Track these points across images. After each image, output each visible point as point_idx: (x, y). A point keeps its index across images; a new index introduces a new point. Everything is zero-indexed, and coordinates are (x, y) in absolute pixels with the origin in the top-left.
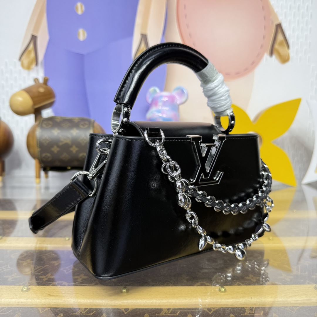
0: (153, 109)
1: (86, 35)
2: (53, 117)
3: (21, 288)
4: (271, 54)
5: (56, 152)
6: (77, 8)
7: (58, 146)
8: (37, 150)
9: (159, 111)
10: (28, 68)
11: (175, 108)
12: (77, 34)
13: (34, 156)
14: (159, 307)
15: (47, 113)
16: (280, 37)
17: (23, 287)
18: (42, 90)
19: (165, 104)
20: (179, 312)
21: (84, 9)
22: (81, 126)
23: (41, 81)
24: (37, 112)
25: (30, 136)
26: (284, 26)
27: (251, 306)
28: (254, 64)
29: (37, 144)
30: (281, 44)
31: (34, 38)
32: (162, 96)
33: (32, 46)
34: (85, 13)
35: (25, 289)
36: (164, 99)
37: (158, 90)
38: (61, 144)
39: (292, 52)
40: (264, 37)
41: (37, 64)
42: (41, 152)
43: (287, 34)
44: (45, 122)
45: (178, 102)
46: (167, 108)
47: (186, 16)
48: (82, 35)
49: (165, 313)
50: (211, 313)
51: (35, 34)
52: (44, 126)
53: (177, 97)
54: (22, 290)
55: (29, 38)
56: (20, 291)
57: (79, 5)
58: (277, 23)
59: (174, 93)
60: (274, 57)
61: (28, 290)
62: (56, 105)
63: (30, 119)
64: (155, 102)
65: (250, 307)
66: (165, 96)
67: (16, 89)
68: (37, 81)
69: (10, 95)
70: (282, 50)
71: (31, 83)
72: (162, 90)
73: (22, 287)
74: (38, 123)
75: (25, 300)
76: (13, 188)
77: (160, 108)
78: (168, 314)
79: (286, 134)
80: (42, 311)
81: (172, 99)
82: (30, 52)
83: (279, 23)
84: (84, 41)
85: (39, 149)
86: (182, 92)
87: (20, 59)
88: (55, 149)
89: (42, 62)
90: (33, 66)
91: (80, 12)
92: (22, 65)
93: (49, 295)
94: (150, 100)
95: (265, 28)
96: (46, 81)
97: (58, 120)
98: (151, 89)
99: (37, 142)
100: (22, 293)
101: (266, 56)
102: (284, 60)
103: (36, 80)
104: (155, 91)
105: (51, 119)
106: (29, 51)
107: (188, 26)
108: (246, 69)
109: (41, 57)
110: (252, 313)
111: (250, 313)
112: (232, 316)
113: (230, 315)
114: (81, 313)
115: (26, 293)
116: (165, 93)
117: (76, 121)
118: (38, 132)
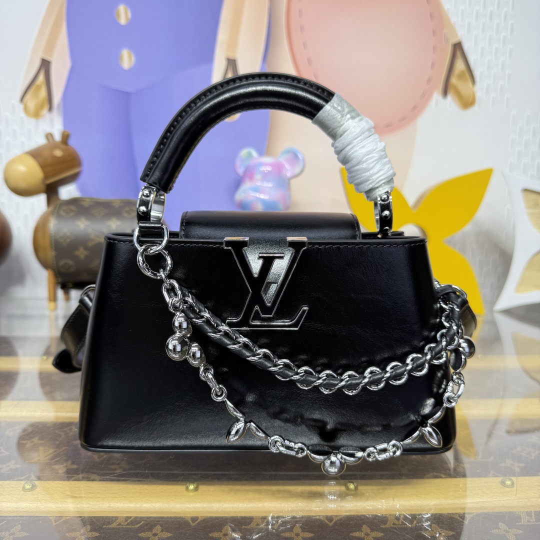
0: (247, 185)
1: (133, 59)
2: (77, 198)
3: (22, 485)
4: (445, 93)
5: (82, 257)
6: (118, 15)
7: (86, 248)
8: (51, 254)
9: (257, 190)
10: (36, 115)
11: (284, 183)
12: (118, 58)
13: (45, 264)
14: (248, 515)
15: (67, 192)
16: (460, 66)
17: (26, 483)
18: (58, 153)
19: (266, 176)
22: (126, 215)
23: (58, 137)
24: (51, 190)
25: (40, 230)
26: (466, 46)
27: (398, 513)
28: (416, 110)
29: (51, 244)
30: (461, 76)
31: (45, 65)
32: (261, 164)
33: (41, 78)
34: (131, 23)
35: (28, 487)
36: (265, 169)
37: (254, 153)
38: (90, 244)
39: (479, 90)
40: (433, 65)
41: (50, 109)
42: (58, 257)
44: (65, 208)
45: (289, 175)
46: (270, 185)
47: (302, 29)
48: (127, 60)
49: (257, 525)
50: (332, 523)
51: (47, 58)
52: (62, 213)
53: (287, 166)
54: (24, 488)
55: (37, 64)
56: (21, 489)
57: (122, 8)
58: (454, 40)
59: (282, 160)
60: (449, 97)
61: (34, 487)
62: (83, 178)
63: (40, 202)
64: (249, 173)
65: (396, 515)
66: (266, 164)
67: (17, 151)
68: (50, 138)
69: (5, 161)
70: (464, 87)
71: (41, 141)
72: (261, 153)
73: (23, 482)
74: (51, 208)
75: (28, 504)
76: (11, 317)
77: (259, 184)
79: (468, 228)
80: (56, 522)
81: (278, 168)
82: (39, 87)
83: (458, 42)
84: (131, 70)
85: (53, 253)
86: (294, 156)
87: (22, 100)
88: (81, 253)
89: (58, 105)
90: (45, 111)
91: (123, 21)
92: (26, 110)
93: (68, 495)
94: (241, 171)
95: (434, 49)
96: (65, 138)
97: (86, 204)
98: (244, 152)
99: (51, 241)
100: (22, 492)
101: (437, 96)
102: (467, 103)
103: (49, 136)
104: (250, 155)
105: (74, 202)
106: (38, 86)
107: (305, 45)
108: (403, 119)
109: (57, 97)
110: (399, 524)
111: (394, 524)
112: (366, 529)
113: (362, 526)
114: (120, 524)
115: (30, 492)
116: (266, 160)
117: (117, 205)
118: (53, 224)
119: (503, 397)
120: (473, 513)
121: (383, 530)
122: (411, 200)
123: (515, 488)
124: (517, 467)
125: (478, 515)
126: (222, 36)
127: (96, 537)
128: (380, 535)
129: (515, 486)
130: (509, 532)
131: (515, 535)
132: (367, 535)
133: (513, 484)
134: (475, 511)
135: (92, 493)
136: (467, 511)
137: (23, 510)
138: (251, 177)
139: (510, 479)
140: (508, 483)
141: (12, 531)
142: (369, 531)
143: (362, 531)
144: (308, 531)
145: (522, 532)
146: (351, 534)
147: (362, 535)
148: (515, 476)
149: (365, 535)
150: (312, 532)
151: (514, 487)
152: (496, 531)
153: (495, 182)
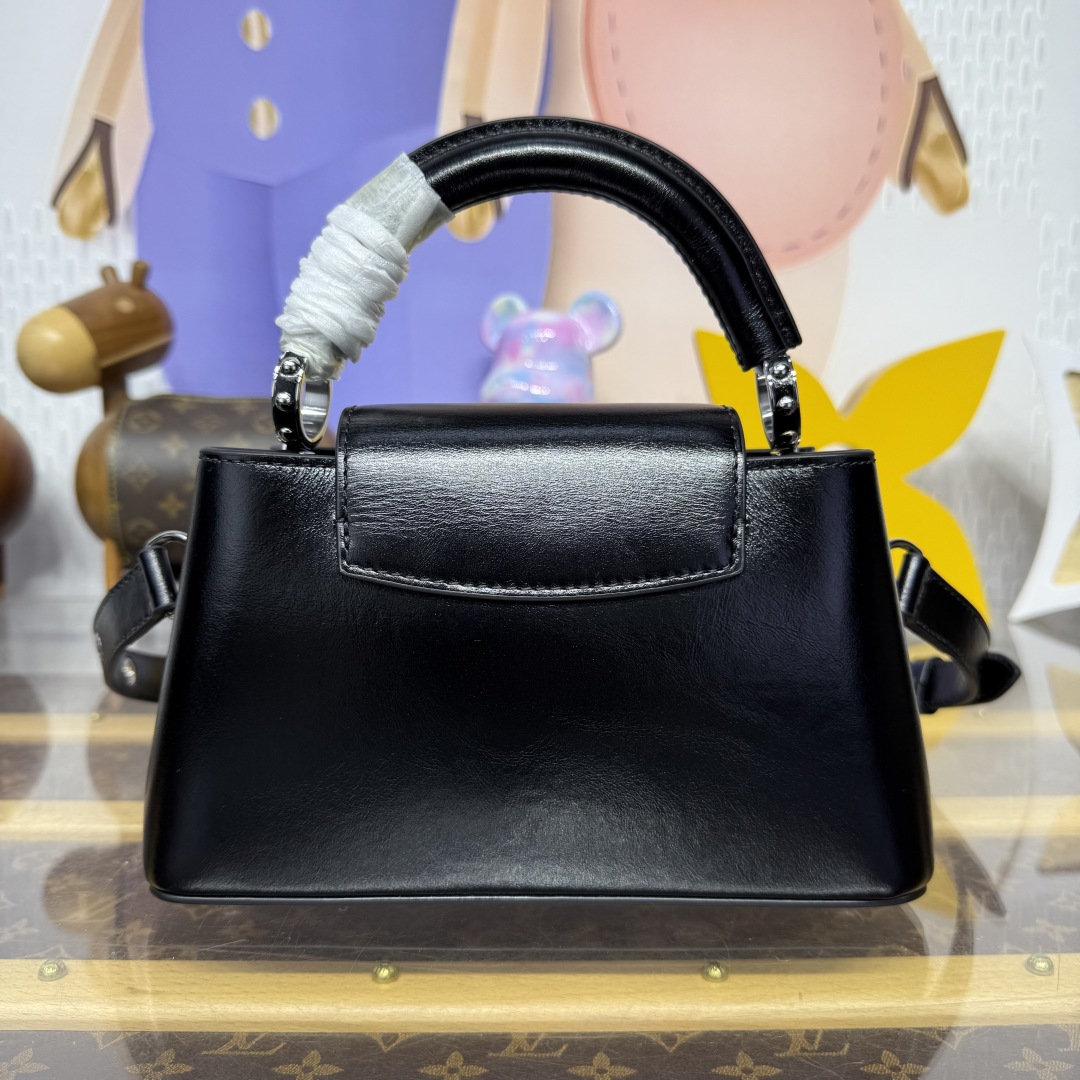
0: (505, 369)
1: (277, 118)
2: (163, 396)
3: (39, 968)
4: (906, 180)
5: (173, 513)
6: (246, 30)
7: (181, 496)
8: (110, 509)
10: (84, 232)
12: (248, 115)
13: (99, 529)
14: (500, 1030)
15: (144, 384)
16: (936, 125)
17: (45, 963)
18: (125, 306)
19: (543, 351)
20: (564, 1048)
21: (269, 30)
22: (260, 428)
23: (125, 274)
26: (949, 86)
27: (811, 1027)
28: (848, 214)
29: (111, 489)
30: (938, 146)
31: (101, 133)
32: (533, 326)
33: (94, 158)
34: (271, 46)
35: (49, 971)
36: (541, 336)
37: (520, 305)
38: (190, 488)
39: (976, 174)
40: (881, 125)
41: (112, 219)
43: (960, 112)
44: (139, 415)
45: (590, 346)
46: (552, 367)
47: (615, 54)
48: (264, 120)
49: (519, 1050)
50: (674, 1048)
51: (105, 117)
52: (134, 426)
53: (587, 330)
54: (41, 973)
55: (84, 130)
56: (36, 976)
57: (253, 17)
58: (924, 74)
59: (576, 317)
60: (915, 189)
61: (62, 972)
62: (176, 355)
63: (87, 406)
64: (509, 345)
65: (807, 1031)
66: (544, 326)
67: (44, 304)
68: (109, 275)
69: (20, 321)
70: (945, 168)
71: (91, 282)
72: (534, 304)
73: (40, 962)
74: (112, 416)
75: (50, 1008)
76: (33, 637)
78: (527, 1052)
79: (954, 453)
80: (104, 1044)
81: (568, 334)
82: (88, 176)
83: (932, 77)
84: (272, 140)
85: (115, 506)
86: (601, 309)
87: (55, 202)
88: (172, 506)
89: (128, 212)
90: (101, 224)
91: (256, 42)
92: (63, 221)
93: (131, 988)
94: (492, 340)
95: (884, 91)
96: (140, 274)
97: (180, 408)
98: (499, 303)
99: (111, 482)
100: (39, 982)
101: (890, 186)
102: (951, 200)
103: (108, 272)
104: (511, 307)
105: (157, 403)
106: (86, 174)
107: (621, 87)
108: (820, 234)
109: (125, 196)
110: (812, 1051)
111: (803, 1050)
112: (744, 1060)
113: (736, 1055)
114: (236, 1048)
115: (54, 983)
116: (543, 316)
117: (242, 409)
118: (114, 448)
119: (1031, 793)
120: (969, 1028)
121: (780, 1063)
122: (839, 396)
123: (1055, 976)
124: (1058, 933)
125: (979, 1031)
126: (455, 70)
127: (186, 1073)
128: (776, 1071)
129: (1056, 971)
130: (1043, 1067)
131: (1055, 1073)
132: (747, 1071)
133: (1051, 967)
134: (972, 1024)
135: (180, 984)
136: (956, 1024)
137: (38, 1017)
138: (514, 352)
139: (1047, 958)
140: (1042, 965)
141: (14, 1061)
142: (750, 1064)
143: (736, 1065)
144: (625, 1064)
145: (1070, 1066)
146: (713, 1071)
147: (737, 1071)
148: (1055, 951)
149: (743, 1071)
150: (632, 1065)
151: (1053, 973)
152: (1017, 1065)
153: (1009, 358)
